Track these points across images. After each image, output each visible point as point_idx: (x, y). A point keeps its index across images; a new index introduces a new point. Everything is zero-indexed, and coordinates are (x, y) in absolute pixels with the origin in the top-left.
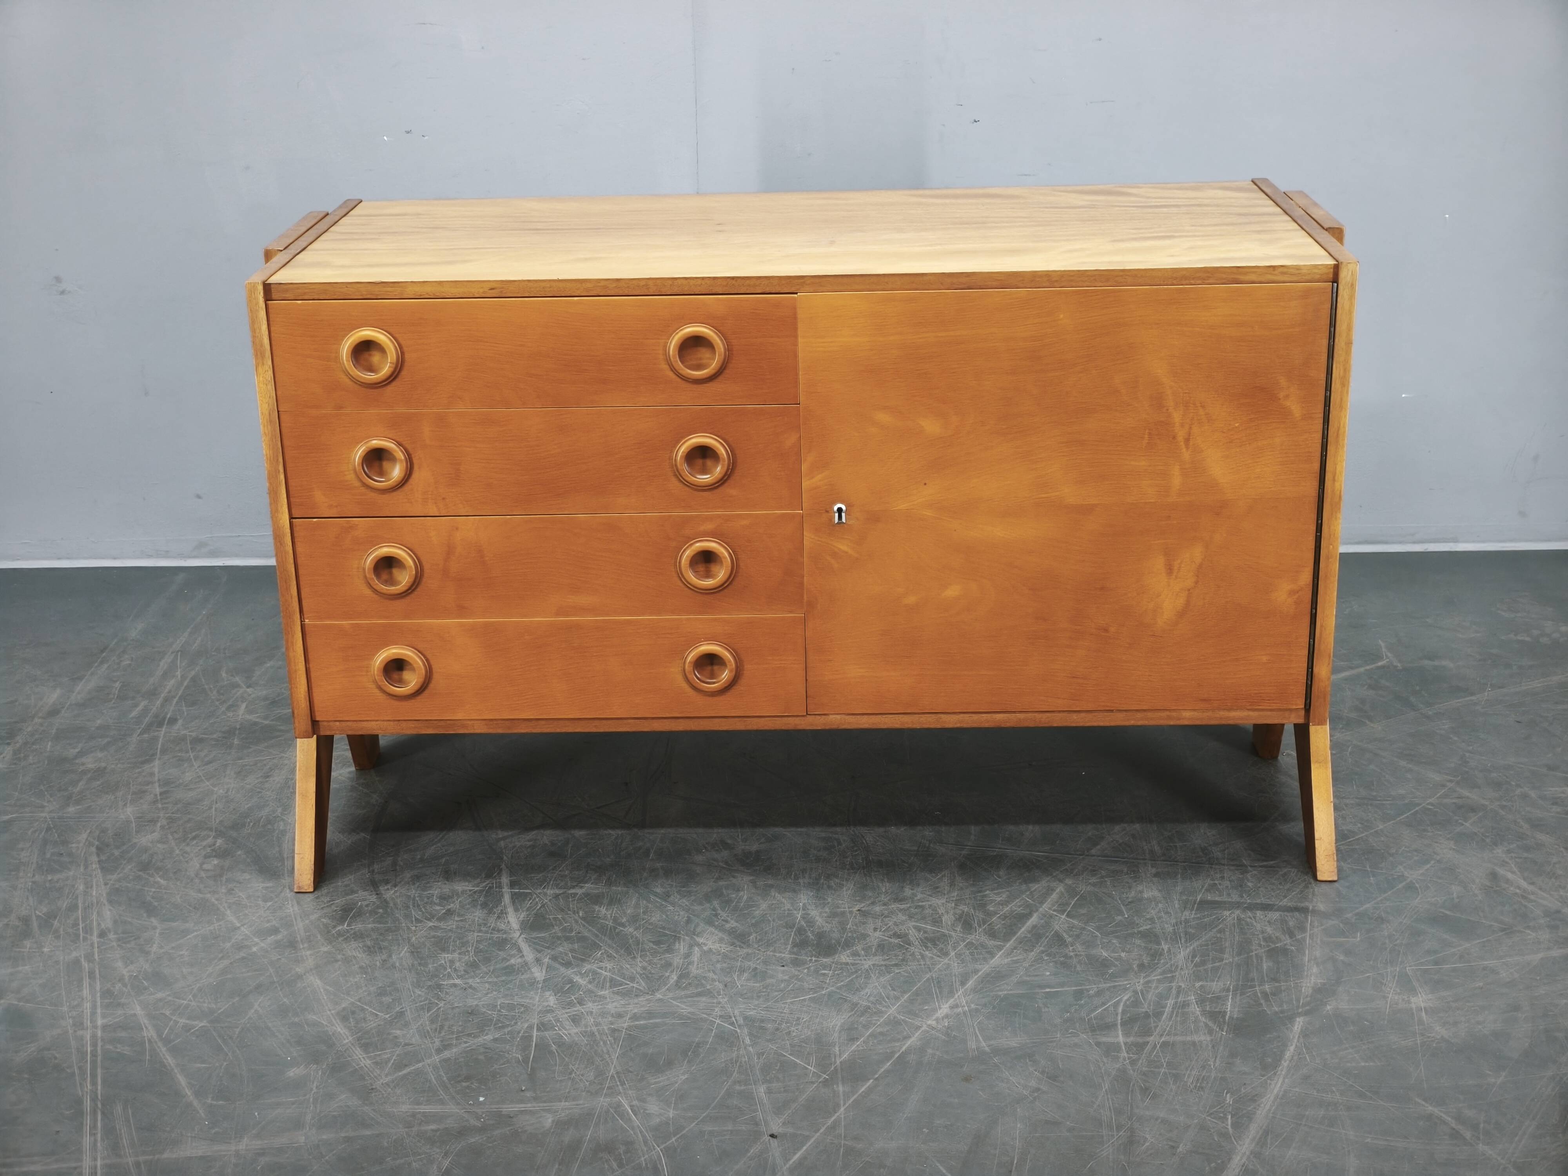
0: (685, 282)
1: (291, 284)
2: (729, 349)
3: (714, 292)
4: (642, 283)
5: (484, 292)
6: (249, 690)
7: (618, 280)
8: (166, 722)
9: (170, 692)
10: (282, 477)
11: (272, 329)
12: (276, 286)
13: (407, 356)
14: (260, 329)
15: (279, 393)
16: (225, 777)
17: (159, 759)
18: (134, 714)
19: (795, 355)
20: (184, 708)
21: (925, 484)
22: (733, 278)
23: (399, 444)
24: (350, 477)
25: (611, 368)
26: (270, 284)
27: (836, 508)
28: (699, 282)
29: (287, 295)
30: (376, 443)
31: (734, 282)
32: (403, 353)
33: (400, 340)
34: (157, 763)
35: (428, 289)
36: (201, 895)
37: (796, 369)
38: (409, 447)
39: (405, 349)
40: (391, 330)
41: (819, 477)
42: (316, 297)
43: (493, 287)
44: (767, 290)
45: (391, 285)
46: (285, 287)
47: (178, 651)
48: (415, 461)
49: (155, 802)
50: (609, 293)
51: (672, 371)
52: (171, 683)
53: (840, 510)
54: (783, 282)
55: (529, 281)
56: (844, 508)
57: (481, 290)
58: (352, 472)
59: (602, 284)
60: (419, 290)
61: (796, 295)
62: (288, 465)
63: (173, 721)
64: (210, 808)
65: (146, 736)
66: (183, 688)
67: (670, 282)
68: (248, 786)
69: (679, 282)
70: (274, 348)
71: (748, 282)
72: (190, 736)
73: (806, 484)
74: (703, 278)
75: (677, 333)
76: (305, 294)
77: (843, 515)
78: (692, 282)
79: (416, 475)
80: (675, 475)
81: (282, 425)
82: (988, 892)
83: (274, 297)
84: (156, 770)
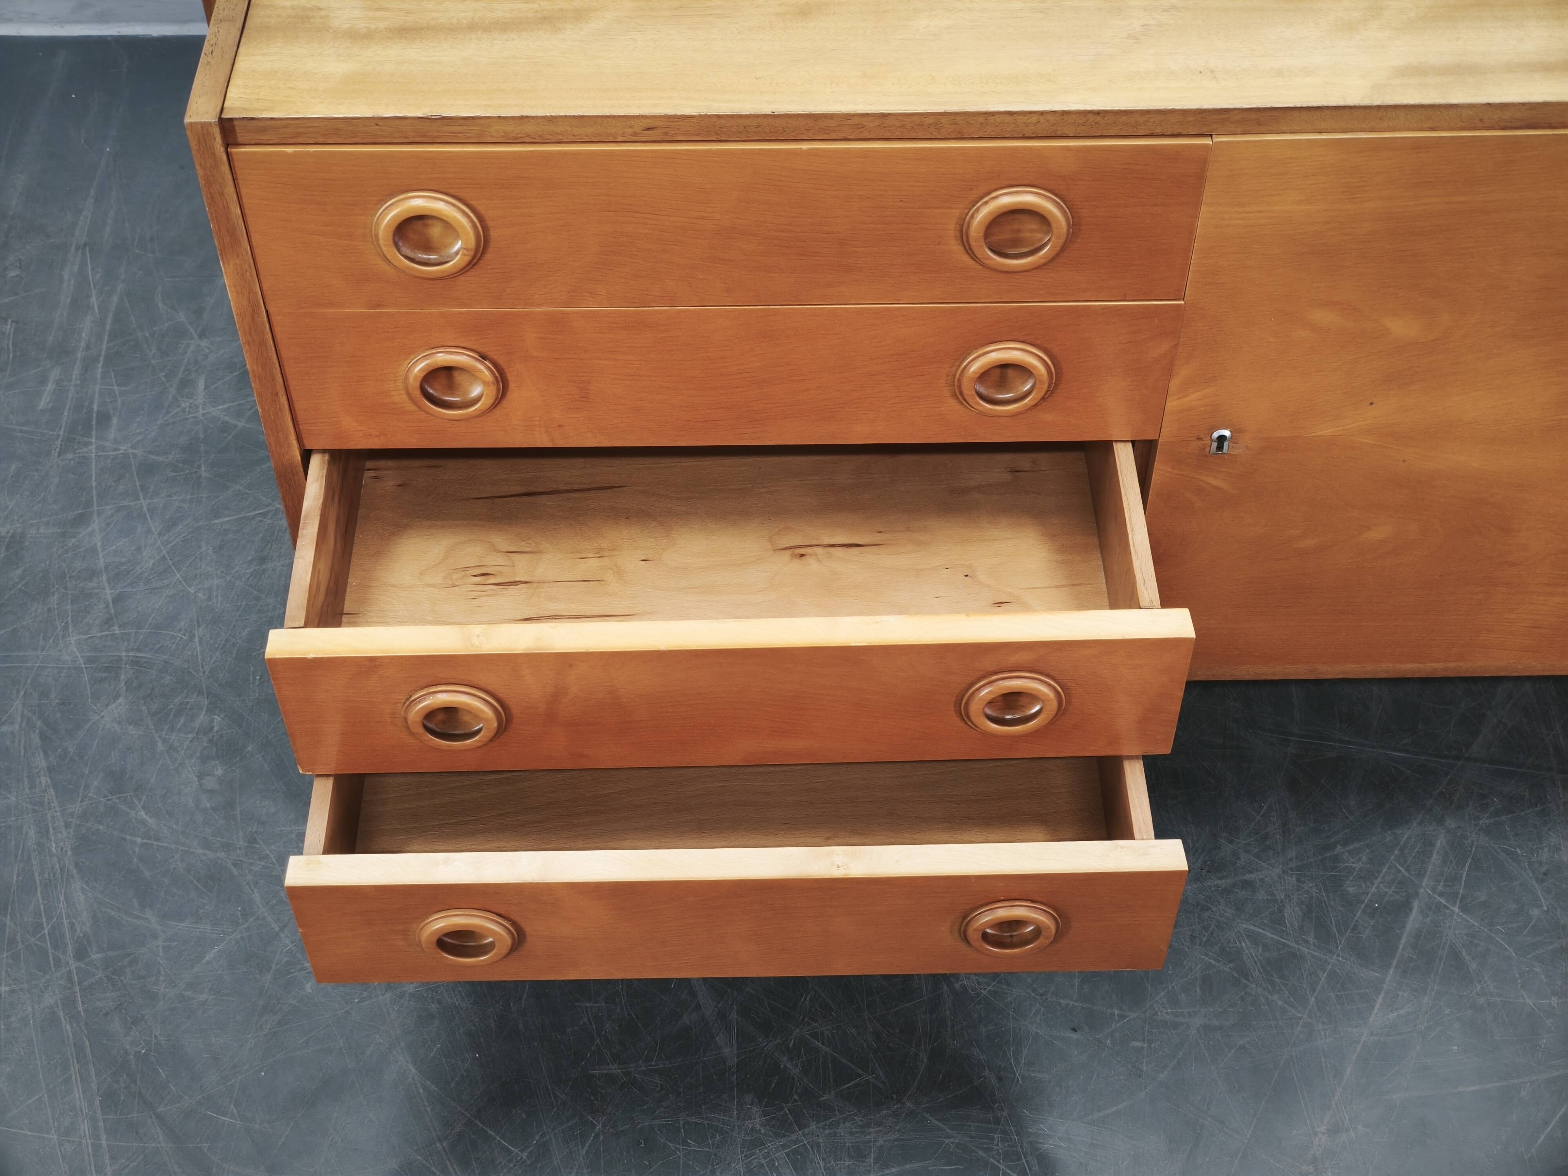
0: (1007, 119)
1: (272, 119)
2: (1075, 226)
3: (1059, 133)
4: (930, 120)
5: (635, 134)
6: (204, 343)
7: (884, 116)
8: (94, 422)
9: (88, 347)
10: (283, 400)
11: (243, 191)
12: (244, 123)
13: (493, 234)
14: (222, 194)
15: (265, 286)
16: (201, 559)
17: (99, 514)
18: (43, 403)
19: (1190, 232)
20: (116, 388)
21: (1371, 404)
22: (1098, 113)
23: (483, 357)
24: (401, 398)
25: (861, 249)
26: (231, 120)
27: (1216, 435)
28: (1034, 119)
29: (265, 137)
30: (443, 358)
31: (1099, 118)
32: (485, 228)
33: (480, 208)
34: (96, 525)
35: (529, 128)
36: (211, 855)
37: (1187, 251)
38: (501, 360)
39: (490, 223)
40: (462, 194)
41: (1194, 396)
42: (321, 140)
43: (651, 126)
44: (1158, 130)
45: (462, 121)
46: (261, 124)
47: (85, 245)
48: (511, 378)
49: (108, 622)
50: (866, 135)
51: (968, 253)
52: (87, 326)
53: (1222, 438)
54: (1190, 119)
55: (719, 117)
56: (1227, 433)
57: (629, 131)
58: (403, 392)
59: (855, 121)
60: (509, 128)
61: (1207, 141)
62: (293, 384)
63: (104, 419)
64: (192, 637)
65: (70, 456)
66: (106, 338)
67: (981, 119)
68: (238, 583)
69: (998, 119)
70: (249, 219)
71: (1124, 118)
72: (135, 455)
73: (1172, 404)
74: (1042, 113)
75: (986, 203)
76: (298, 135)
77: (1226, 444)
78: (1021, 119)
79: (514, 394)
80: (955, 396)
81: (277, 329)
82: (1339, 849)
83: (240, 139)
84: (97, 540)
